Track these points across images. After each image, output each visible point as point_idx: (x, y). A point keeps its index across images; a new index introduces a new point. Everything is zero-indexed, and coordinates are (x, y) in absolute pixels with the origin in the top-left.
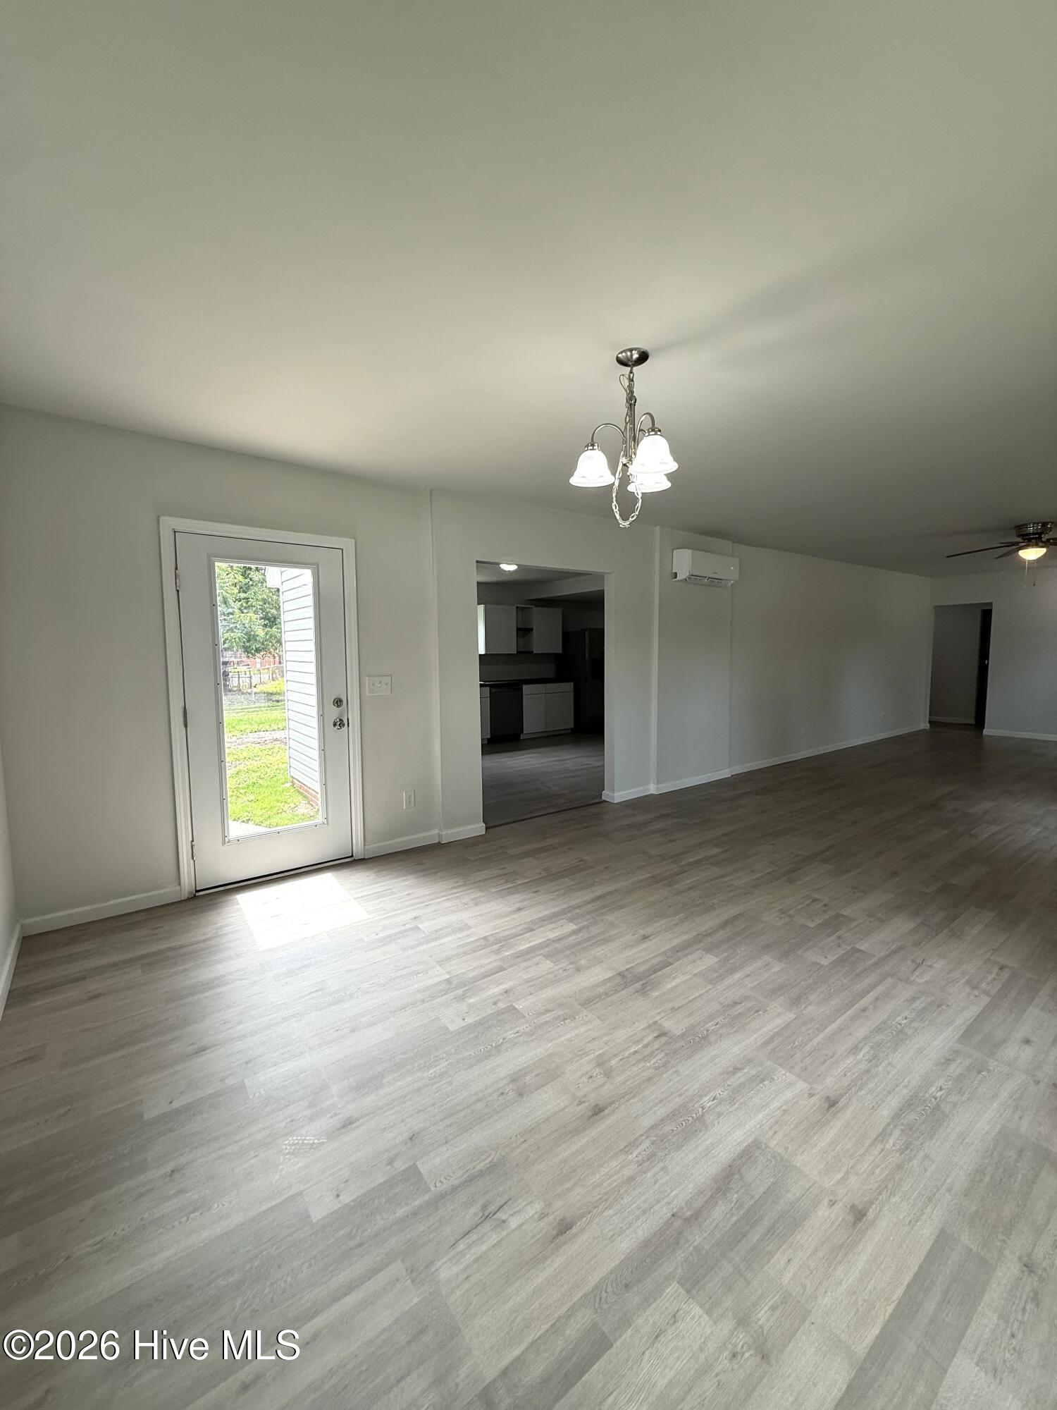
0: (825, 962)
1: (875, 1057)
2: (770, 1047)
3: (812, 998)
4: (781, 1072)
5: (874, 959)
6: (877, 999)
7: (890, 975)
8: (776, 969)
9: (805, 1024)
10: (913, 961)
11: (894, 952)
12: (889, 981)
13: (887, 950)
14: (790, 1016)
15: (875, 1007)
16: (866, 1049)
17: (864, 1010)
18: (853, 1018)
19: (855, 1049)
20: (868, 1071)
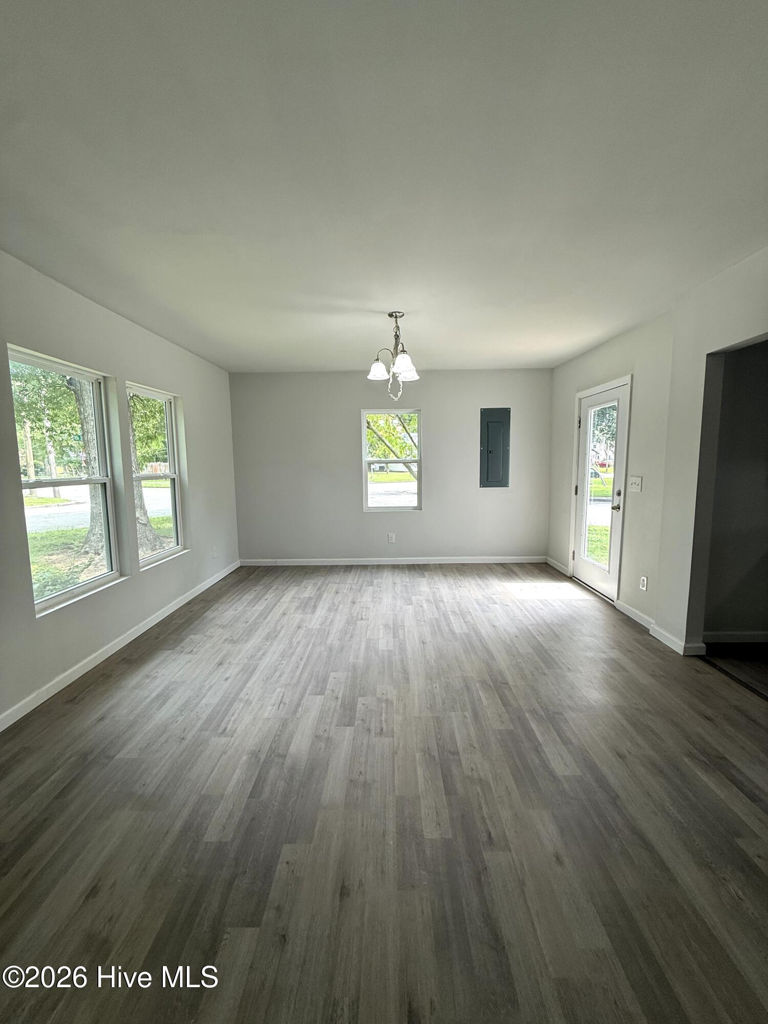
0: (332, 674)
1: (291, 644)
2: (327, 631)
3: (326, 653)
4: (319, 627)
5: (308, 692)
6: (298, 667)
7: (296, 685)
8: (351, 657)
9: (321, 642)
10: (285, 704)
11: (298, 705)
12: (295, 681)
13: (303, 703)
14: (329, 642)
15: (297, 662)
16: (295, 645)
17: (301, 659)
18: (304, 653)
19: (298, 643)
20: (292, 639)
